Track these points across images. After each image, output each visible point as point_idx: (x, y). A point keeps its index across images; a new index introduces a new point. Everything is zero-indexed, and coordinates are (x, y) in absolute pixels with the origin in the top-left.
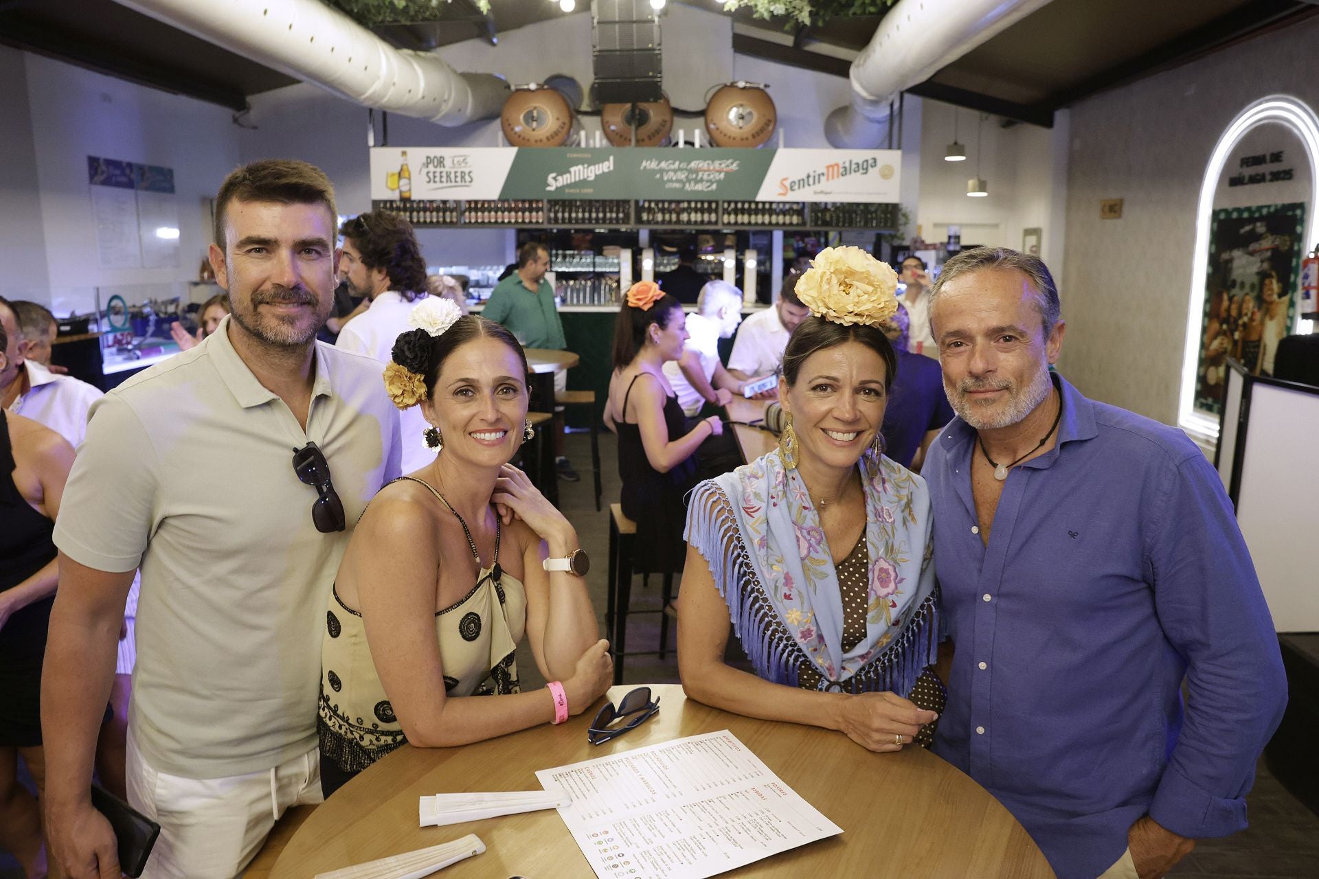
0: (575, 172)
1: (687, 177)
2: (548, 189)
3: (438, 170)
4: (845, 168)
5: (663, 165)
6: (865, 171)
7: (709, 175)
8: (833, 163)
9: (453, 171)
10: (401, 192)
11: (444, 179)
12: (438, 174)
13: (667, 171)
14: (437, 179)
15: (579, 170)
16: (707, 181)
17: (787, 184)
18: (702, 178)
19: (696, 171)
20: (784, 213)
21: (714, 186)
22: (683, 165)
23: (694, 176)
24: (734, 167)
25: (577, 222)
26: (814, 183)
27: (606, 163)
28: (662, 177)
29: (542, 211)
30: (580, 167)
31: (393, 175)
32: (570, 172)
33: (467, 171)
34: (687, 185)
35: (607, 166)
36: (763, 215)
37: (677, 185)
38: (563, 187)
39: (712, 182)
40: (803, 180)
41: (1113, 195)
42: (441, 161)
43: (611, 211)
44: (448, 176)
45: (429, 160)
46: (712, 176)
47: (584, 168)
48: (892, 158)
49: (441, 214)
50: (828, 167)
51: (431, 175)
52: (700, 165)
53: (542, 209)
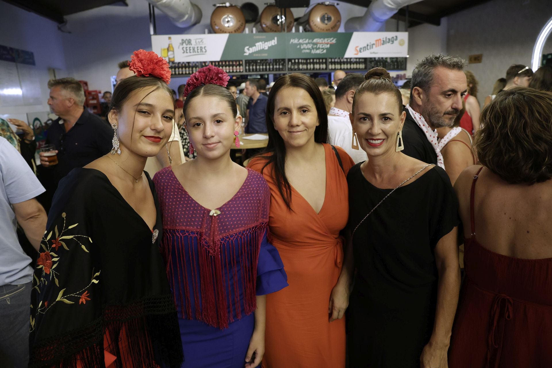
0: (258, 45)
1: (312, 47)
2: (245, 54)
3: (188, 46)
4: (384, 41)
5: (301, 41)
6: (392, 42)
7: (322, 46)
8: (378, 38)
9: (196, 47)
10: (169, 59)
11: (192, 51)
12: (188, 49)
13: (303, 44)
14: (188, 51)
15: (260, 45)
16: (322, 49)
17: (358, 49)
18: (319, 47)
19: (316, 44)
20: (356, 63)
21: (325, 51)
22: (310, 41)
23: (315, 46)
24: (334, 41)
25: (260, 71)
26: (370, 48)
27: (273, 41)
28: (300, 47)
29: (242, 66)
30: (261, 43)
31: (164, 49)
32: (255, 46)
33: (203, 46)
34: (312, 51)
35: (274, 42)
36: (347, 64)
37: (308, 51)
38: (253, 53)
39: (323, 49)
40: (365, 47)
41: (476, 53)
42: (189, 42)
43: (276, 65)
44: (194, 49)
45: (183, 42)
46: (324, 46)
47: (262, 43)
48: (403, 36)
49: (191, 69)
50: (376, 41)
51: (185, 49)
52: (318, 41)
53: (242, 65)
